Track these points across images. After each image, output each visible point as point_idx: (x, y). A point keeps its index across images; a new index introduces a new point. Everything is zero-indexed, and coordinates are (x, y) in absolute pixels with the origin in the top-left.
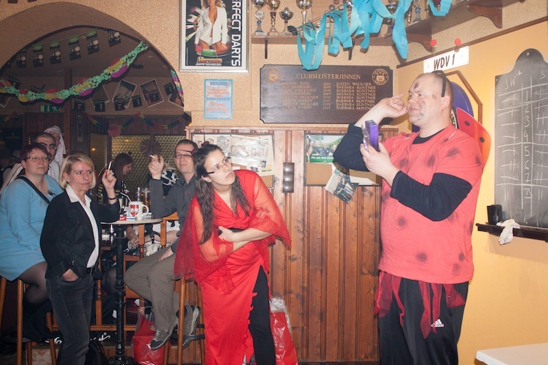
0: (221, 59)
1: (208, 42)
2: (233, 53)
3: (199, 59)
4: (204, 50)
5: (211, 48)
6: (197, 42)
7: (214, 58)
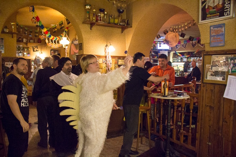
0: (218, 14)
1: (212, 6)
2: (225, 8)
3: (208, 16)
4: (210, 10)
5: (213, 8)
6: (207, 7)
7: (215, 13)
